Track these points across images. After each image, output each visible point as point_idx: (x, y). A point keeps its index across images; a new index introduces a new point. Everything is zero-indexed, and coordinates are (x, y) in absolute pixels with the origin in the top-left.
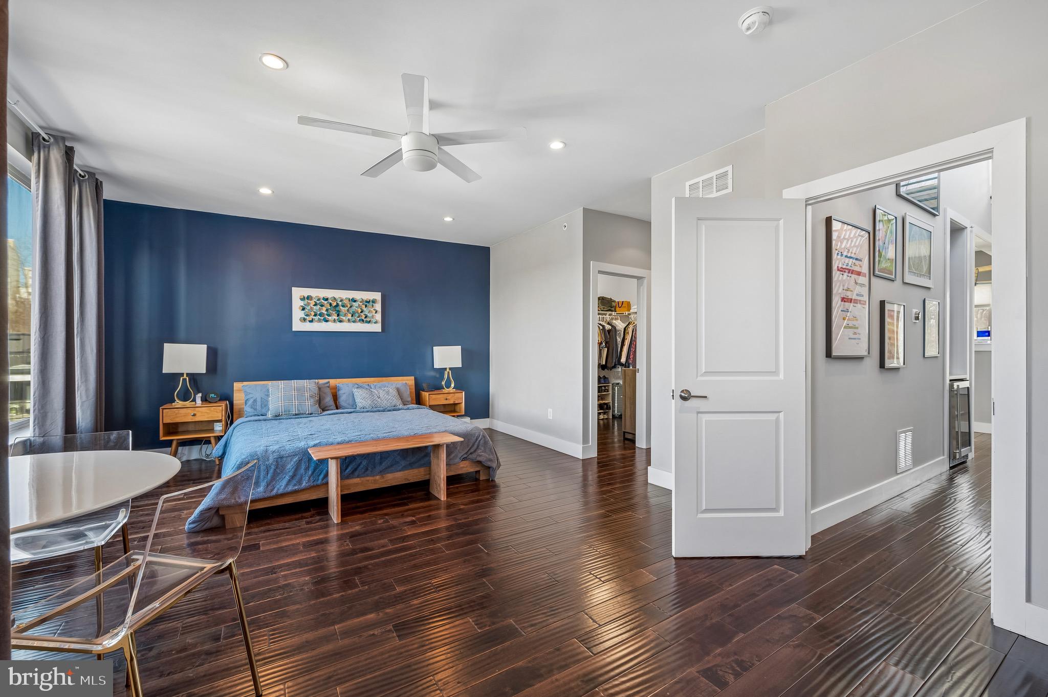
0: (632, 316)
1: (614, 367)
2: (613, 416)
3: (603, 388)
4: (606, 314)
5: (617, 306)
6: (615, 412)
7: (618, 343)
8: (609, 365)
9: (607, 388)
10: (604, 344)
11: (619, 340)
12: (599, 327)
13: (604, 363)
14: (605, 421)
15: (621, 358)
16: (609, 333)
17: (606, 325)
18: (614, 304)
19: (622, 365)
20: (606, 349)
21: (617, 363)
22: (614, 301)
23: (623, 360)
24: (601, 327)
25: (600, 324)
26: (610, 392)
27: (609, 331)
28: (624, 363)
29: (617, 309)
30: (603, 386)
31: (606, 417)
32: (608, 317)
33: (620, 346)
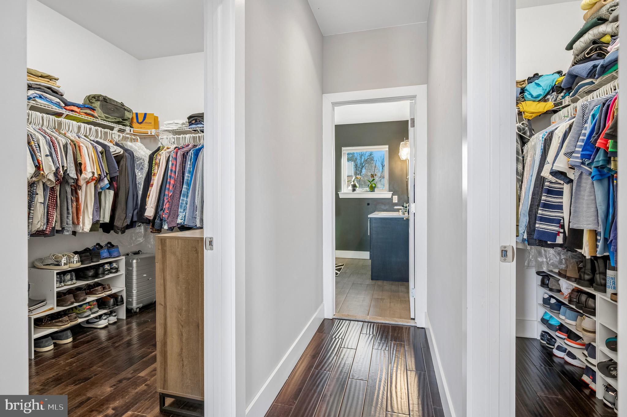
0: (165, 137)
1: (132, 225)
2: (129, 312)
3: (107, 267)
4: (112, 129)
5: (135, 120)
6: (132, 304)
7: (138, 180)
8: (118, 223)
9: (114, 265)
10: (106, 181)
11: (141, 176)
12: (95, 148)
13: (107, 220)
14: (112, 328)
15: (145, 209)
16: (118, 163)
17: (110, 145)
18: (127, 115)
19: (147, 221)
20: (112, 192)
21: (135, 219)
22: (130, 111)
23: (150, 212)
24: (100, 148)
25: (98, 142)
26: (122, 271)
27: (119, 158)
28: (152, 218)
29: (135, 125)
30: (107, 263)
31: (113, 319)
32: (116, 135)
33: (141, 187)
